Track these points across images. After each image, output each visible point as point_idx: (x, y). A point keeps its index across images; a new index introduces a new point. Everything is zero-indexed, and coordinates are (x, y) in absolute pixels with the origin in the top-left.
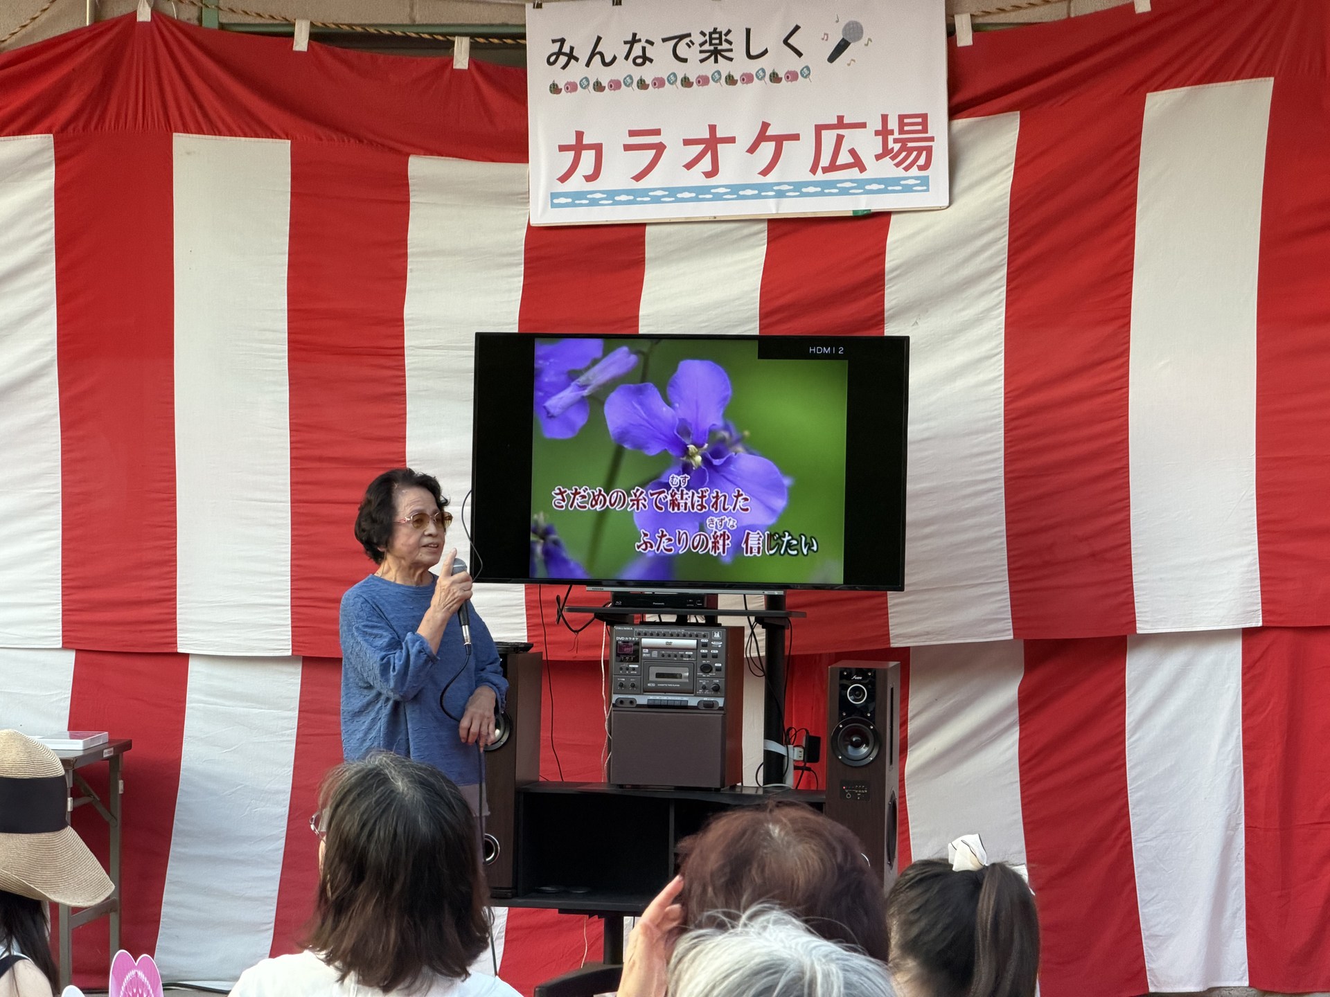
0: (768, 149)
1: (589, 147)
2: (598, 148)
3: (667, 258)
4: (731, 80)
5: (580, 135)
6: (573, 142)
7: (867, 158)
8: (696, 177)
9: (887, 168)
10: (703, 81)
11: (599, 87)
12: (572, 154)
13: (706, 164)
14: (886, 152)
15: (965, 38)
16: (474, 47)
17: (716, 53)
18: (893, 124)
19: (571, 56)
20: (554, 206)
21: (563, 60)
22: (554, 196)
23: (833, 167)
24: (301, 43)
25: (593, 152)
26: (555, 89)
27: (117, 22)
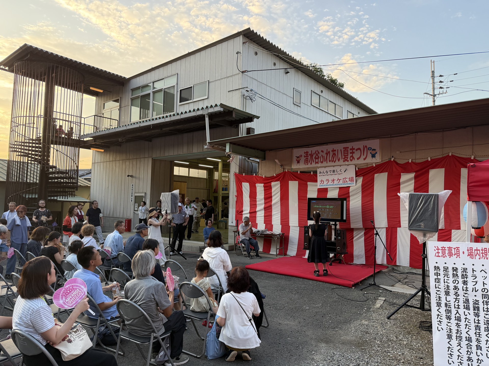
0: (339, 181)
2: (323, 181)
3: (330, 191)
4: (335, 174)
6: (321, 180)
7: (348, 181)
8: (332, 183)
9: (350, 182)
10: (333, 175)
11: (323, 175)
12: (321, 182)
13: (333, 182)
14: (350, 181)
15: (357, 170)
16: (313, 172)
17: (334, 172)
18: (350, 178)
21: (320, 173)
22: (320, 185)
23: (345, 182)
24: (299, 173)
26: (320, 176)
27: (285, 172)
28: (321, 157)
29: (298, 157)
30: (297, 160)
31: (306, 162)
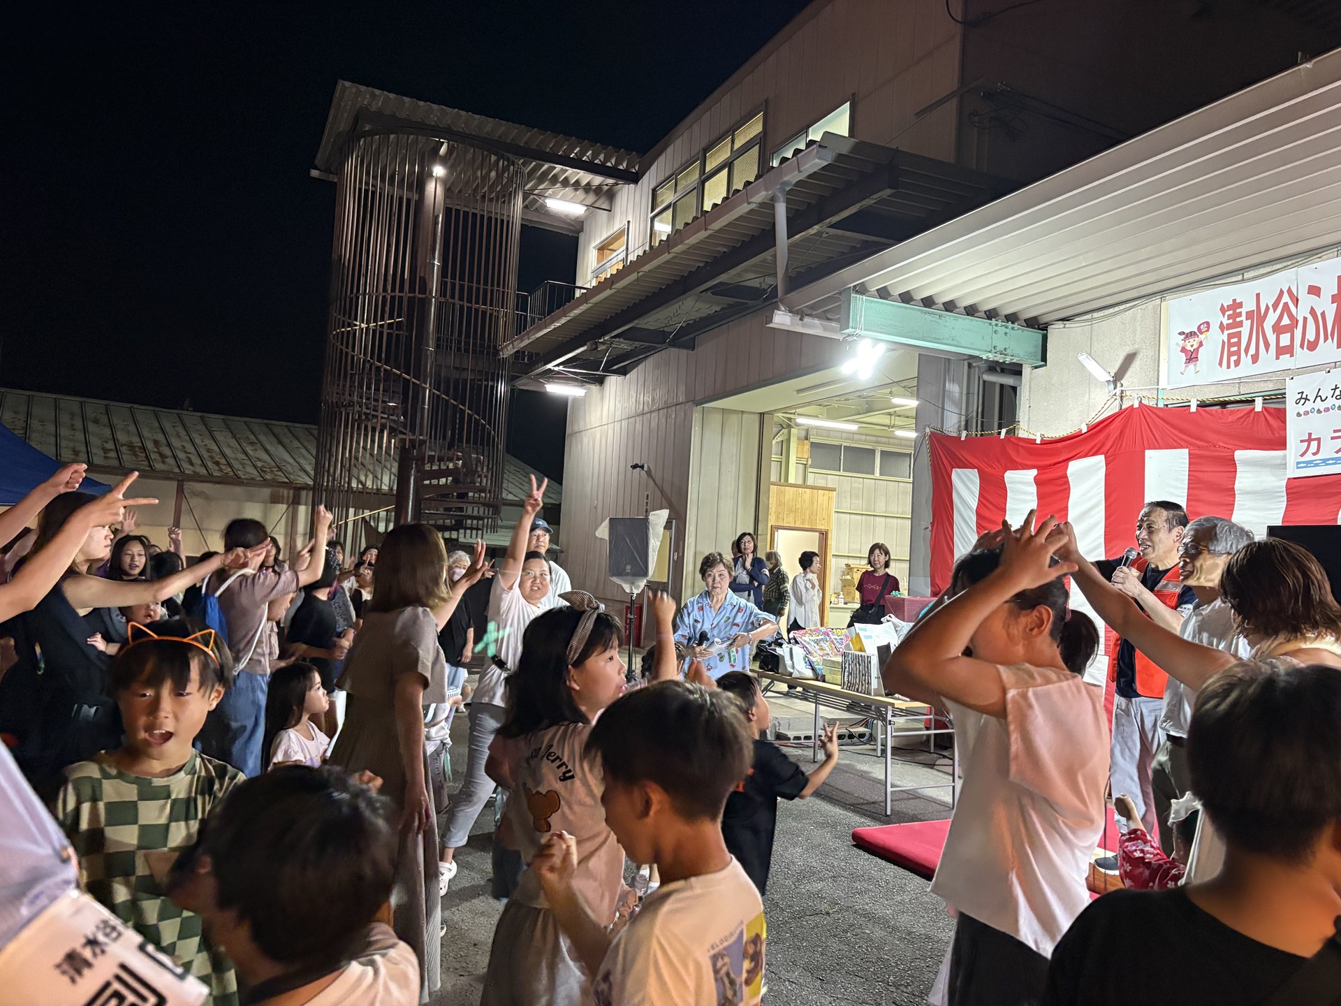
1: (1314, 440)
2: (1319, 440)
5: (1310, 434)
6: (1307, 438)
11: (1319, 412)
12: (1306, 444)
16: (1265, 401)
19: (1306, 399)
20: (1298, 468)
21: (1303, 401)
22: (1298, 463)
24: (1193, 409)
25: (1316, 442)
26: (1299, 415)
27: (1127, 409)
28: (1305, 319)
29: (1192, 334)
31: (1230, 354)
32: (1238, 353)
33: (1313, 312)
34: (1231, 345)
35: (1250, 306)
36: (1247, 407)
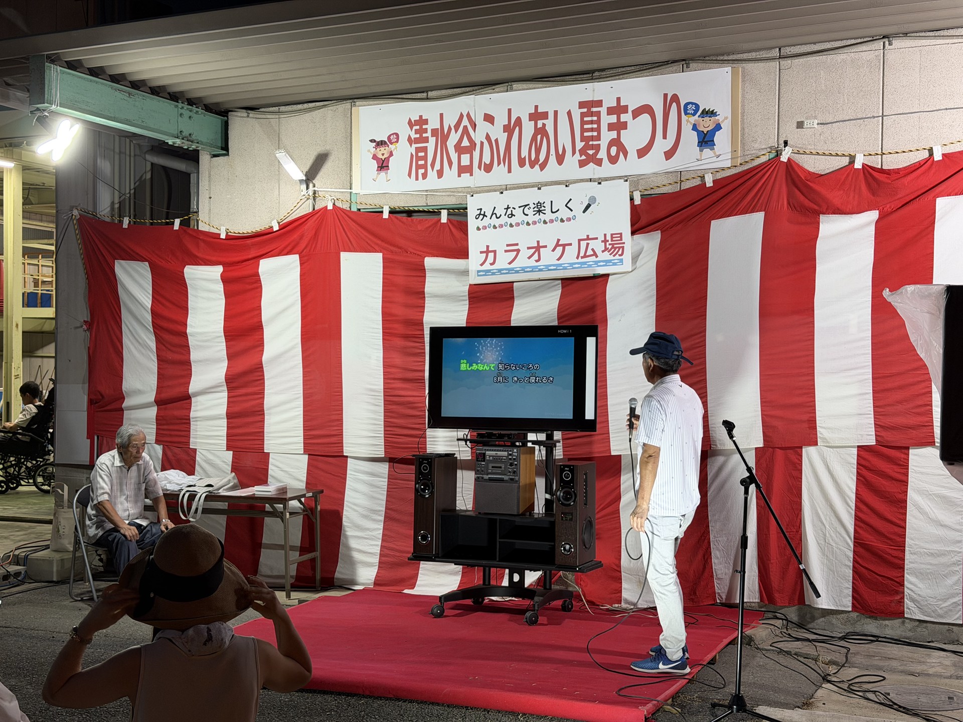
0: (560, 249)
1: (491, 251)
2: (495, 252)
4: (545, 222)
5: (488, 247)
6: (485, 250)
7: (599, 252)
8: (532, 262)
9: (606, 256)
10: (535, 223)
11: (495, 227)
12: (485, 254)
13: (536, 257)
14: (606, 249)
15: (638, 201)
16: (449, 214)
17: (539, 211)
18: (609, 238)
19: (484, 215)
20: (478, 276)
21: (481, 217)
22: (478, 271)
23: (585, 256)
24: (386, 215)
25: (493, 254)
26: (478, 229)
27: (320, 210)
28: (482, 143)
29: (381, 144)
30: (375, 157)
31: (418, 167)
32: (425, 167)
33: (488, 137)
34: (419, 158)
35: (434, 124)
36: (434, 218)
